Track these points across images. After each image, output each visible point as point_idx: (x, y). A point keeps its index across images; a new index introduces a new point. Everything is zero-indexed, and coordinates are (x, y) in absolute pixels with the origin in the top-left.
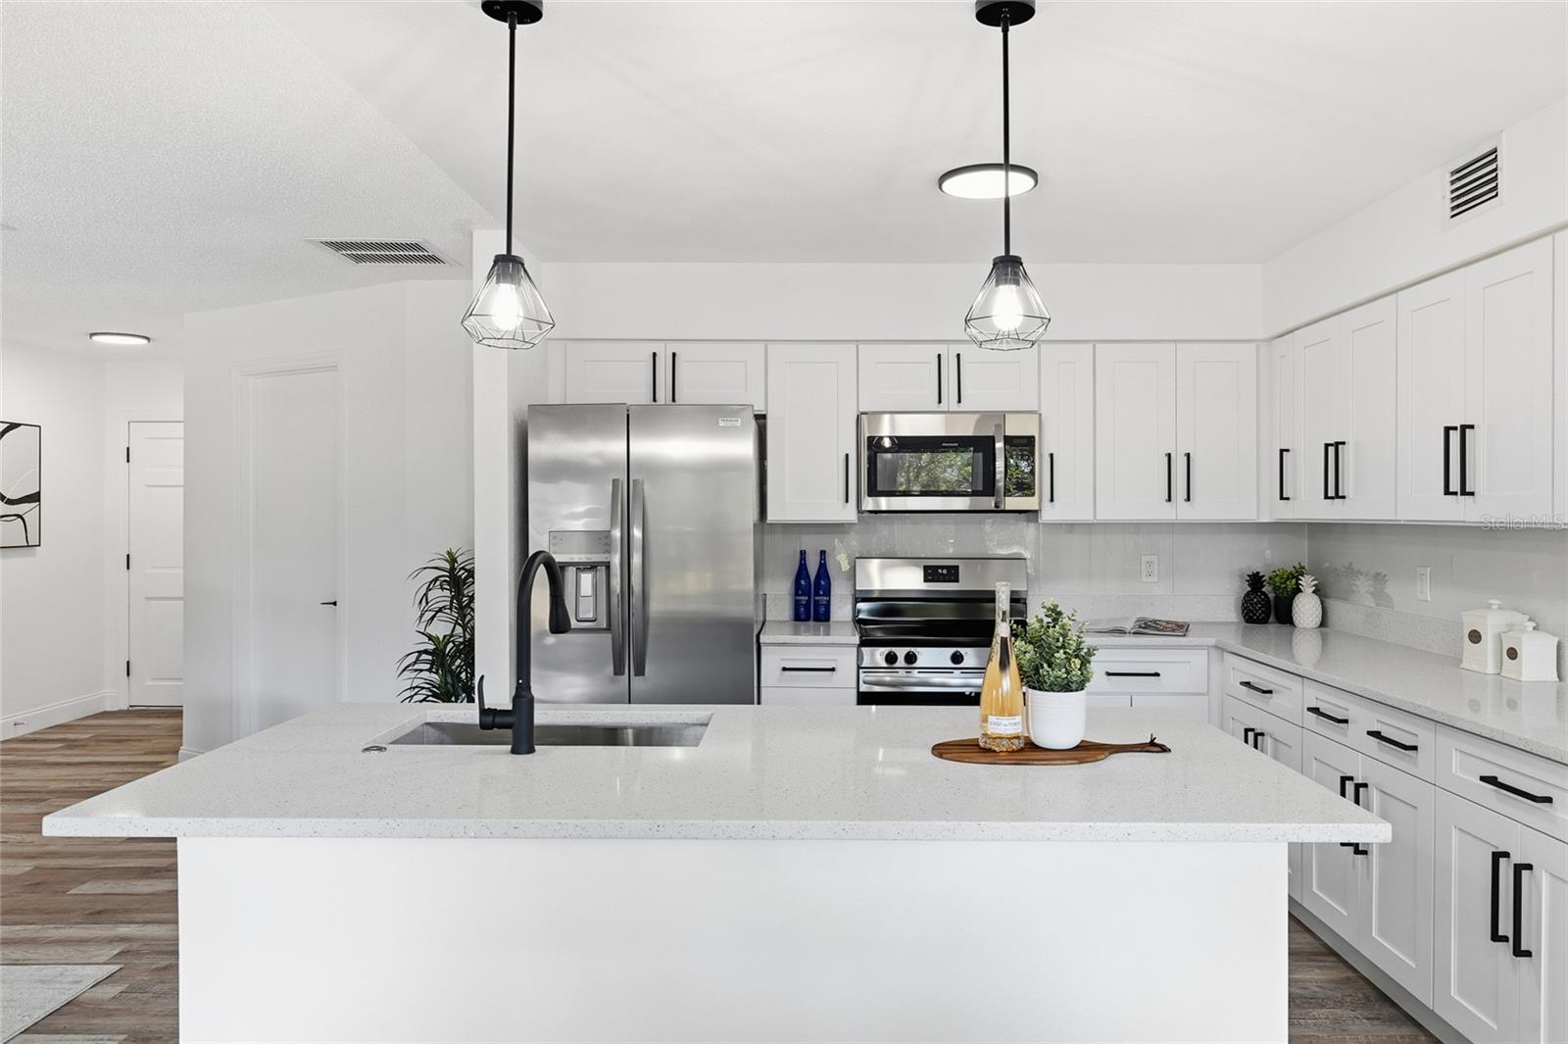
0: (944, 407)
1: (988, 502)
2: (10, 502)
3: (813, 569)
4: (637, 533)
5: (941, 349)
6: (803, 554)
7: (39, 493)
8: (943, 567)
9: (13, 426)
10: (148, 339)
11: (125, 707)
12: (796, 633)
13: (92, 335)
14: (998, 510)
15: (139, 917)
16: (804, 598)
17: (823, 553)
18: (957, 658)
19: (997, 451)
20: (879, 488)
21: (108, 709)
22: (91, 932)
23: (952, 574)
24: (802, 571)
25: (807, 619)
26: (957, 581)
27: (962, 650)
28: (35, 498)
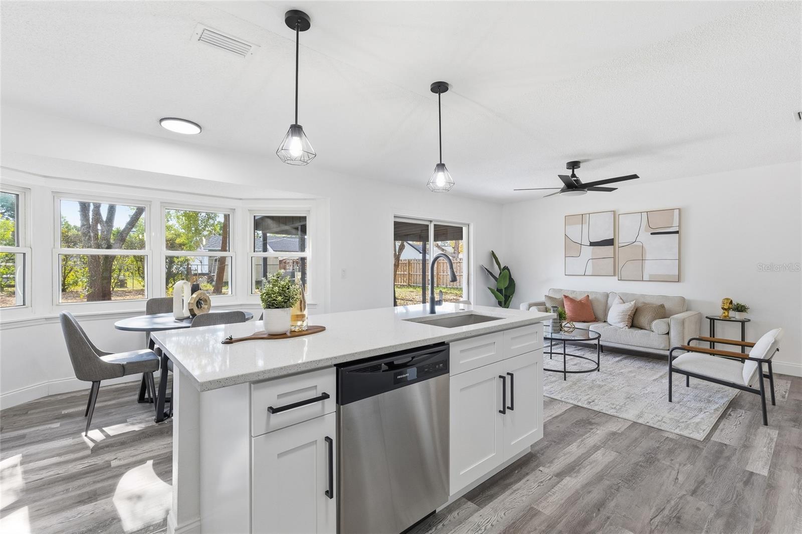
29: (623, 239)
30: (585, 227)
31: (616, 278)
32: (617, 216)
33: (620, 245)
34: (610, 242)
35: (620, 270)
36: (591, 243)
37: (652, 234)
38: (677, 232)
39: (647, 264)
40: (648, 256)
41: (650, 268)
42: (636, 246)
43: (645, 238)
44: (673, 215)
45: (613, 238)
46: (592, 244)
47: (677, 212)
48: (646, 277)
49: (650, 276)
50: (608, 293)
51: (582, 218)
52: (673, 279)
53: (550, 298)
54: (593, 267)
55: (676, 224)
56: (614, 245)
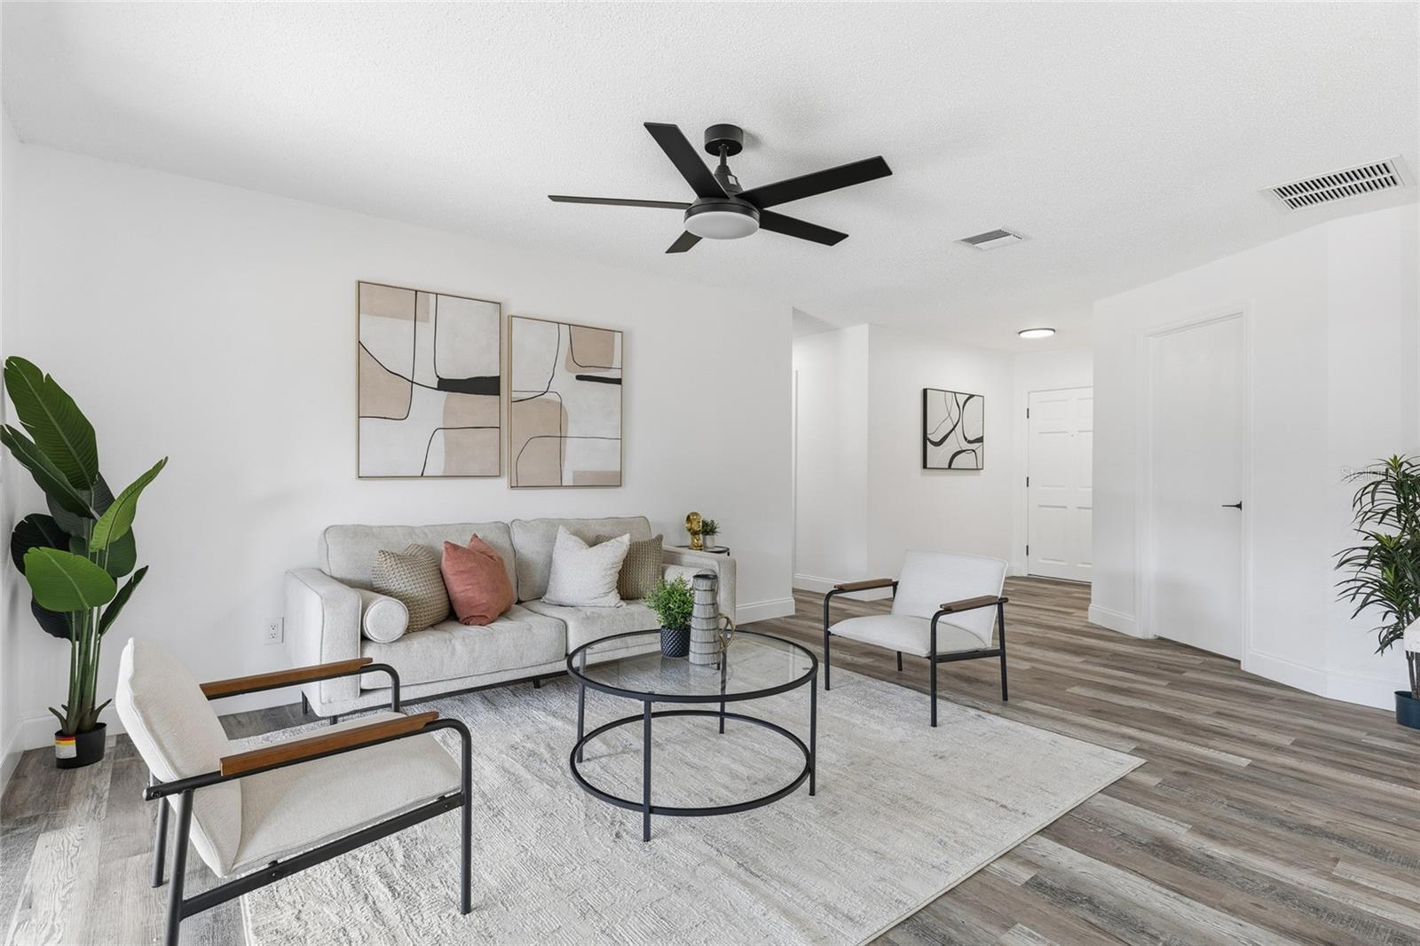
2: (970, 442)
7: (982, 437)
9: (971, 396)
10: (1054, 330)
11: (1025, 575)
13: (1020, 333)
15: (1133, 723)
21: (1015, 575)
22: (1104, 725)
28: (980, 440)
29: (522, 381)
30: (425, 330)
31: (503, 482)
32: (505, 322)
33: (515, 396)
34: (487, 386)
35: (514, 461)
36: (441, 380)
37: (578, 378)
38: (618, 381)
39: (571, 446)
40: (572, 430)
41: (578, 458)
42: (548, 402)
43: (565, 383)
44: (613, 343)
45: (498, 375)
46: (445, 385)
47: (619, 338)
48: (567, 480)
49: (577, 475)
50: (507, 521)
51: (416, 301)
52: (613, 481)
53: (400, 558)
54: (448, 453)
55: (617, 364)
56: (498, 394)
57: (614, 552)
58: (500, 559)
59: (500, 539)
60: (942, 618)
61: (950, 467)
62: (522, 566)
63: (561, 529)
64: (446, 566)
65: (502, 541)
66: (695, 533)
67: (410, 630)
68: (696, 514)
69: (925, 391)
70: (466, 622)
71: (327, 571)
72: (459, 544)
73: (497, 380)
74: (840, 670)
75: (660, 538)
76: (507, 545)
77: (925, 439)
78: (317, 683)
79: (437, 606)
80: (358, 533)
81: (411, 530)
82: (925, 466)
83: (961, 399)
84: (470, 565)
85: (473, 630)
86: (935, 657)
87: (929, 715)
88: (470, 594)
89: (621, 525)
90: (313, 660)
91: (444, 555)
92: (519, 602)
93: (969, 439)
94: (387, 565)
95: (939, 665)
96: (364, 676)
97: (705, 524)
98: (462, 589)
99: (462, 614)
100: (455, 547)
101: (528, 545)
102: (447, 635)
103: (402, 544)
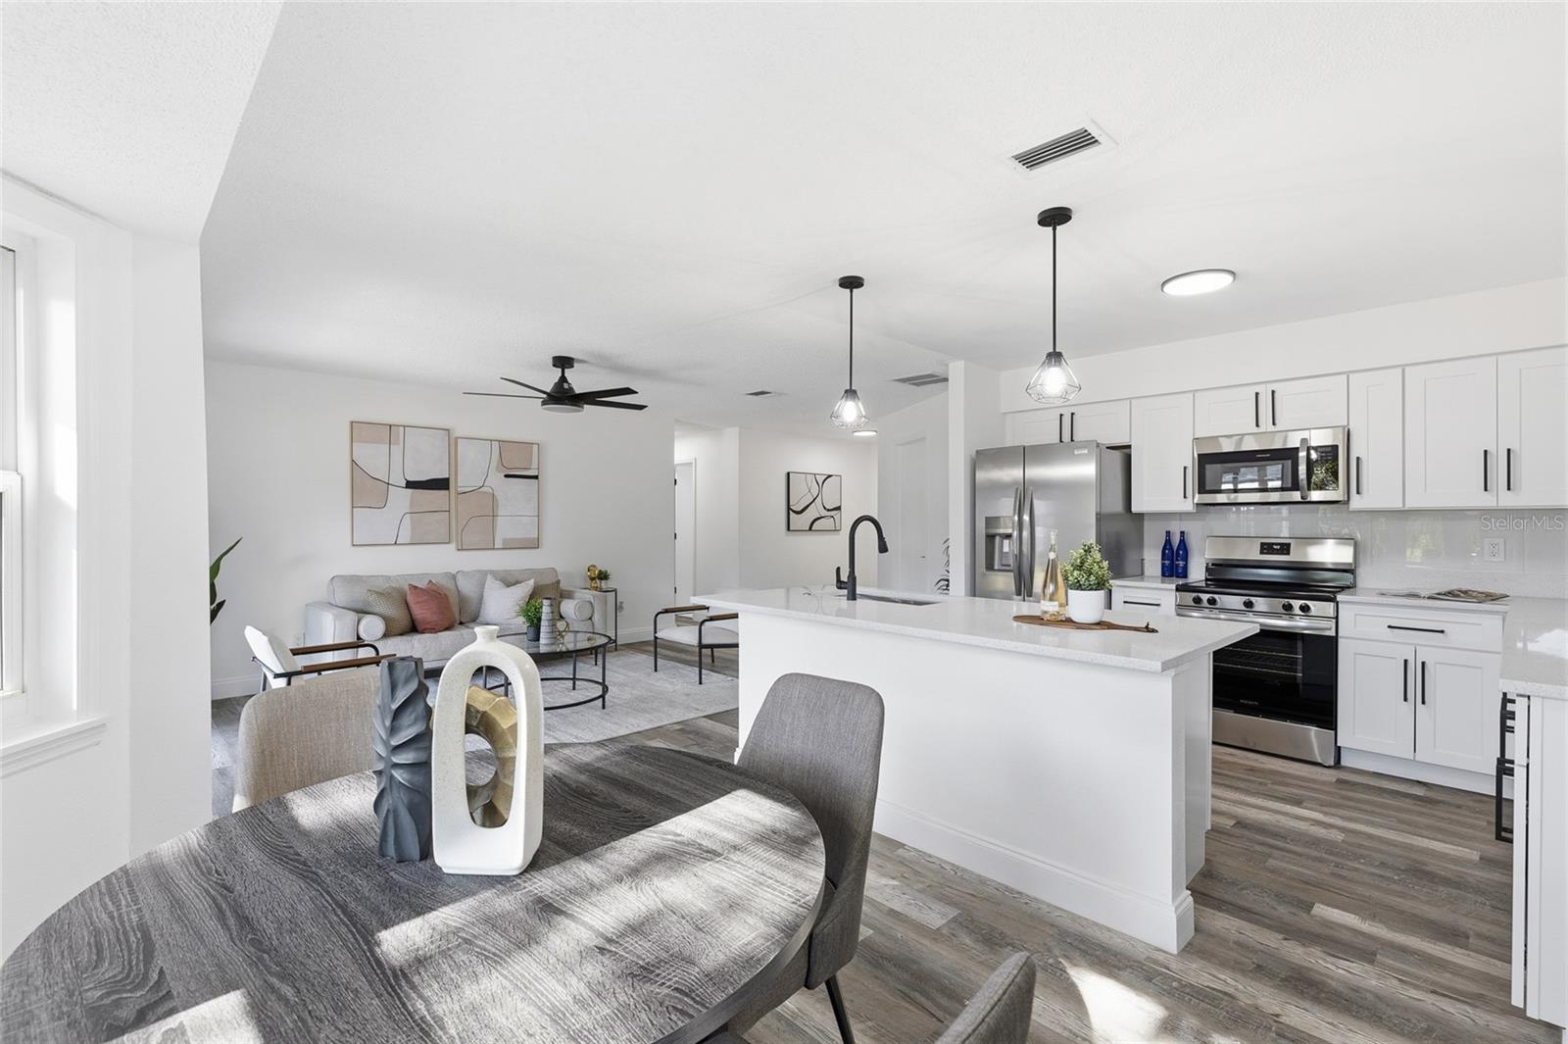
0: (1262, 429)
1: (1296, 496)
2: (828, 510)
3: (1176, 541)
4: (1026, 518)
5: (1257, 389)
6: (1168, 533)
7: (840, 506)
8: (1277, 544)
9: (830, 476)
10: (876, 432)
12: (1163, 582)
13: (853, 432)
14: (1304, 502)
16: (1167, 562)
17: (1182, 533)
18: (1249, 605)
19: (1300, 459)
20: (1207, 488)
23: (1285, 549)
24: (1168, 543)
25: (1172, 576)
26: (1289, 554)
27: (1253, 599)
28: (838, 508)
29: (464, 481)
30: (396, 450)
31: (452, 546)
32: (453, 442)
33: (461, 490)
34: (441, 484)
35: (460, 531)
36: (408, 482)
37: (506, 476)
38: (536, 477)
39: (500, 521)
40: (501, 510)
41: (505, 529)
42: (485, 493)
43: (496, 481)
44: (531, 452)
45: (448, 477)
46: (410, 485)
47: (535, 447)
48: (498, 544)
49: (505, 541)
50: (454, 572)
51: (390, 432)
52: (535, 544)
53: (380, 594)
54: (413, 529)
55: (534, 465)
56: (448, 489)
57: (523, 591)
58: (446, 595)
59: (448, 584)
60: (706, 623)
61: (810, 529)
62: (463, 600)
63: (489, 577)
64: (410, 599)
65: (450, 585)
66: (592, 579)
67: (386, 635)
68: (594, 566)
69: (788, 474)
70: (423, 632)
71: (333, 602)
72: (420, 586)
73: (447, 480)
74: (663, 661)
75: (558, 582)
76: (453, 588)
77: (789, 509)
78: (331, 653)
79: (405, 623)
80: (352, 580)
81: (388, 578)
82: (789, 529)
83: (820, 479)
84: (425, 598)
85: (426, 636)
86: (701, 646)
87: (698, 679)
88: (425, 616)
89: (532, 572)
90: (329, 641)
91: (408, 592)
92: (461, 623)
93: (828, 508)
94: (372, 598)
95: (703, 650)
96: (360, 649)
97: (600, 572)
98: (420, 612)
99: (419, 628)
100: (416, 587)
101: (467, 587)
102: (409, 638)
103: (383, 586)
